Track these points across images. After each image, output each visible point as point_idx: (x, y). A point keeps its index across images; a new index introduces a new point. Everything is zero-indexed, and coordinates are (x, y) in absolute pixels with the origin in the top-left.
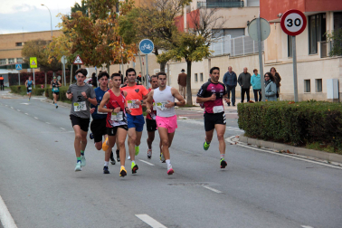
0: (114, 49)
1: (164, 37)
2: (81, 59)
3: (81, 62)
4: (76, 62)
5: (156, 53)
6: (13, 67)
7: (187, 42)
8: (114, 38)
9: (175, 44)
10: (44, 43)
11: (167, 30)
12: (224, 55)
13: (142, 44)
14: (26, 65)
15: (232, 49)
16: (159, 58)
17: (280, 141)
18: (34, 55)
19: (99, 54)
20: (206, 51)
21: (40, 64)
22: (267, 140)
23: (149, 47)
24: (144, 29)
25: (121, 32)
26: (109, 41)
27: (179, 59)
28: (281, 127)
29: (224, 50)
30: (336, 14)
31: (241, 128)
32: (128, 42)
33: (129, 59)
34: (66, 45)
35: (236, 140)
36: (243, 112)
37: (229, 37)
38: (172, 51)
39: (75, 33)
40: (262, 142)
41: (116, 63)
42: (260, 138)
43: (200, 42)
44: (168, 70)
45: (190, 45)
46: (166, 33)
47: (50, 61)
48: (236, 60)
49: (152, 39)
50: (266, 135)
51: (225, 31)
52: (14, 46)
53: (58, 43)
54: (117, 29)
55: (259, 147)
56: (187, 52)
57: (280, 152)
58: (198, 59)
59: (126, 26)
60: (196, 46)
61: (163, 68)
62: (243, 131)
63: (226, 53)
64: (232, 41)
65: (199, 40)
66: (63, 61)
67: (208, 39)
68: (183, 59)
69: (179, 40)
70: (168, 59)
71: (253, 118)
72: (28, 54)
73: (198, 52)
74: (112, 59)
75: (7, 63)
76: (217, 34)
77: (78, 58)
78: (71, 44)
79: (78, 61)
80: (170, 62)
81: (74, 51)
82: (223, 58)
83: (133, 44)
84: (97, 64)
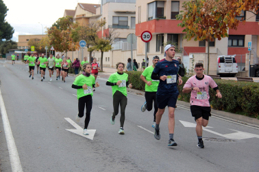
0: (69, 44)
2: (54, 48)
5: (88, 47)
6: (24, 50)
7: (102, 43)
8: (69, 39)
9: (96, 43)
10: (39, 40)
11: (93, 37)
14: (30, 50)
16: (89, 49)
17: (138, 89)
18: (33, 45)
19: (62, 46)
20: (110, 47)
21: (36, 50)
25: (72, 37)
26: (68, 41)
29: (119, 48)
30: (168, 34)
32: (76, 41)
33: (76, 49)
37: (122, 42)
38: (95, 46)
39: (52, 36)
41: (70, 50)
43: (108, 43)
46: (92, 38)
47: (40, 48)
48: (124, 52)
52: (25, 41)
54: (71, 35)
56: (102, 47)
58: (107, 51)
59: (74, 34)
60: (106, 45)
61: (91, 54)
64: (123, 44)
66: (46, 48)
68: (100, 51)
69: (99, 42)
70: (93, 50)
72: (31, 44)
73: (106, 48)
74: (68, 49)
75: (22, 48)
77: (52, 47)
78: (50, 41)
79: (52, 49)
81: (51, 44)
82: (119, 51)
84: (61, 51)
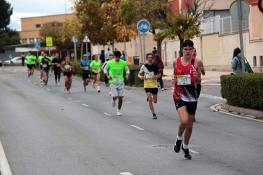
0: (117, 29)
1: (159, 17)
2: (89, 38)
3: (89, 41)
4: (84, 41)
5: (154, 32)
7: (180, 22)
8: (118, 19)
9: (169, 24)
10: (59, 24)
11: (162, 12)
12: (214, 33)
13: (140, 25)
14: (43, 44)
15: (221, 28)
16: (155, 36)
18: (50, 35)
19: (104, 34)
20: (197, 30)
21: (55, 43)
22: (246, 108)
23: (146, 27)
24: (142, 11)
25: (123, 14)
26: (114, 22)
27: (173, 38)
28: (258, 96)
29: (214, 29)
31: (223, 97)
32: (129, 23)
33: (131, 38)
34: (77, 26)
35: (219, 107)
36: (225, 83)
37: (218, 17)
38: (167, 30)
39: (84, 16)
40: (241, 109)
41: (119, 41)
42: (240, 106)
43: (192, 22)
44: (166, 47)
45: (183, 25)
46: (161, 14)
47: (63, 40)
48: (224, 37)
49: (150, 20)
50: (245, 103)
51: (215, 12)
52: (34, 27)
53: (70, 25)
54: (119, 11)
55: (239, 114)
56: (180, 31)
57: (257, 118)
58: (190, 37)
59: (126, 9)
60: (188, 26)
61: (159, 45)
62: (225, 100)
63: (216, 31)
64: (221, 21)
65: (190, 20)
66: (74, 40)
67: (198, 19)
68: (177, 37)
69: (174, 20)
70: (163, 38)
71: (233, 88)
72: (44, 34)
73: (189, 31)
74: (116, 38)
75: (28, 42)
76: (207, 15)
77: (86, 37)
78: (81, 25)
79: (86, 40)
80: (165, 40)
81: (83, 31)
82: (213, 36)
83: (134, 25)
84: (103, 43)
